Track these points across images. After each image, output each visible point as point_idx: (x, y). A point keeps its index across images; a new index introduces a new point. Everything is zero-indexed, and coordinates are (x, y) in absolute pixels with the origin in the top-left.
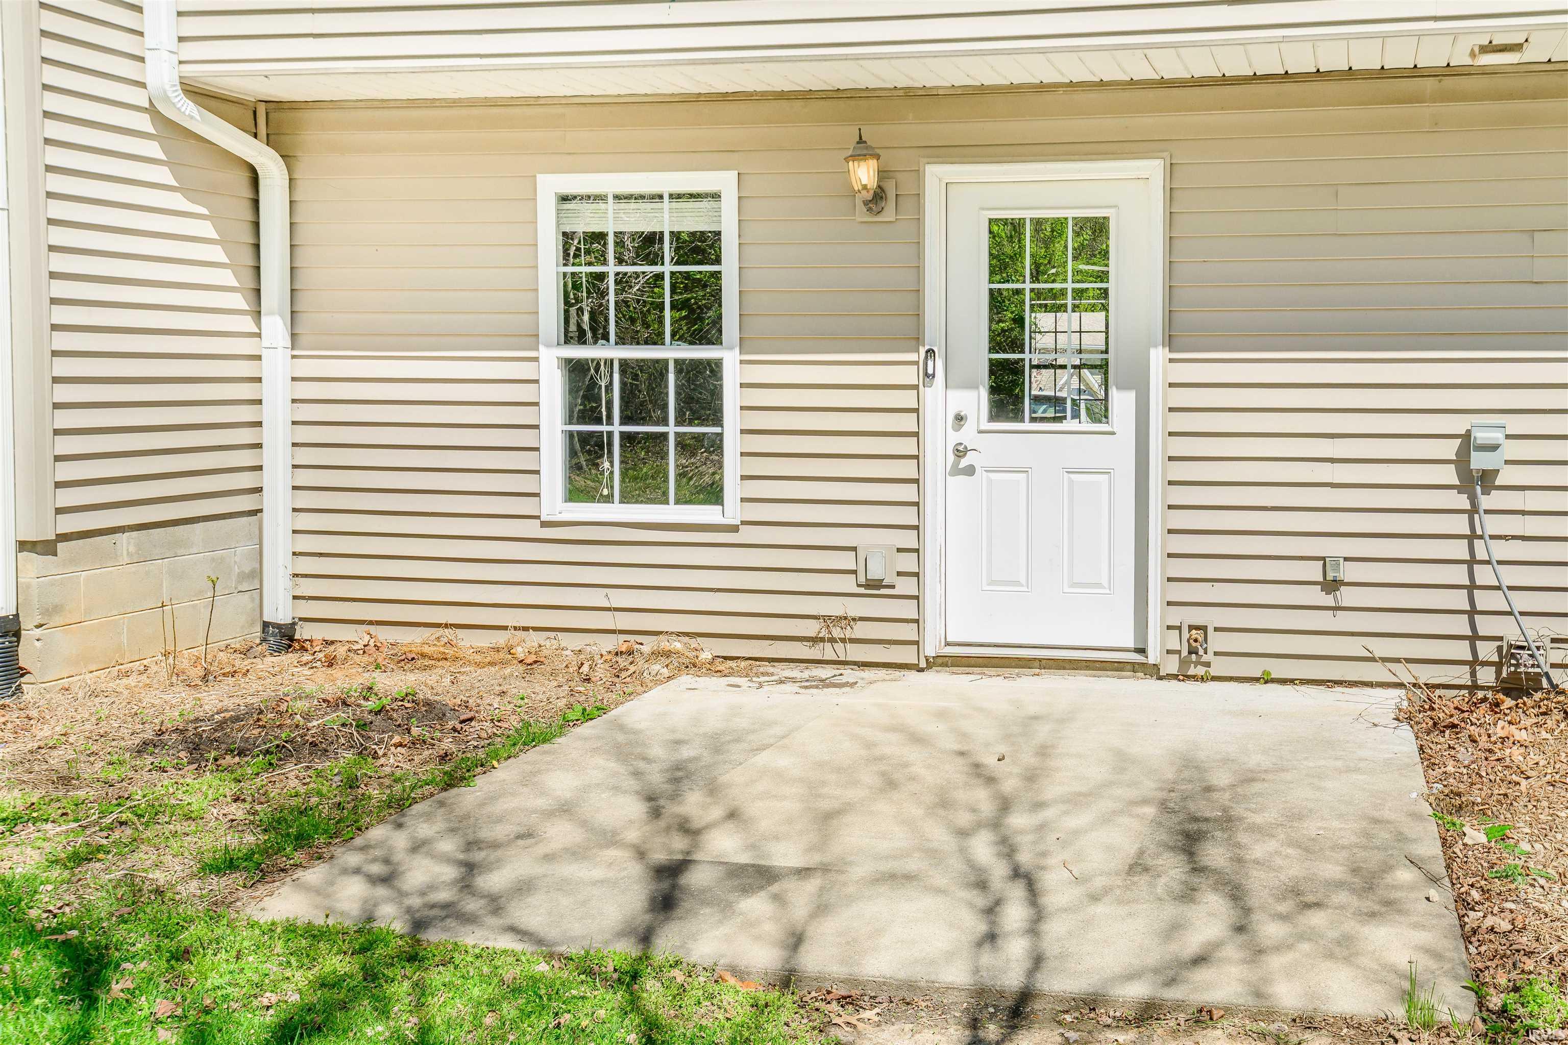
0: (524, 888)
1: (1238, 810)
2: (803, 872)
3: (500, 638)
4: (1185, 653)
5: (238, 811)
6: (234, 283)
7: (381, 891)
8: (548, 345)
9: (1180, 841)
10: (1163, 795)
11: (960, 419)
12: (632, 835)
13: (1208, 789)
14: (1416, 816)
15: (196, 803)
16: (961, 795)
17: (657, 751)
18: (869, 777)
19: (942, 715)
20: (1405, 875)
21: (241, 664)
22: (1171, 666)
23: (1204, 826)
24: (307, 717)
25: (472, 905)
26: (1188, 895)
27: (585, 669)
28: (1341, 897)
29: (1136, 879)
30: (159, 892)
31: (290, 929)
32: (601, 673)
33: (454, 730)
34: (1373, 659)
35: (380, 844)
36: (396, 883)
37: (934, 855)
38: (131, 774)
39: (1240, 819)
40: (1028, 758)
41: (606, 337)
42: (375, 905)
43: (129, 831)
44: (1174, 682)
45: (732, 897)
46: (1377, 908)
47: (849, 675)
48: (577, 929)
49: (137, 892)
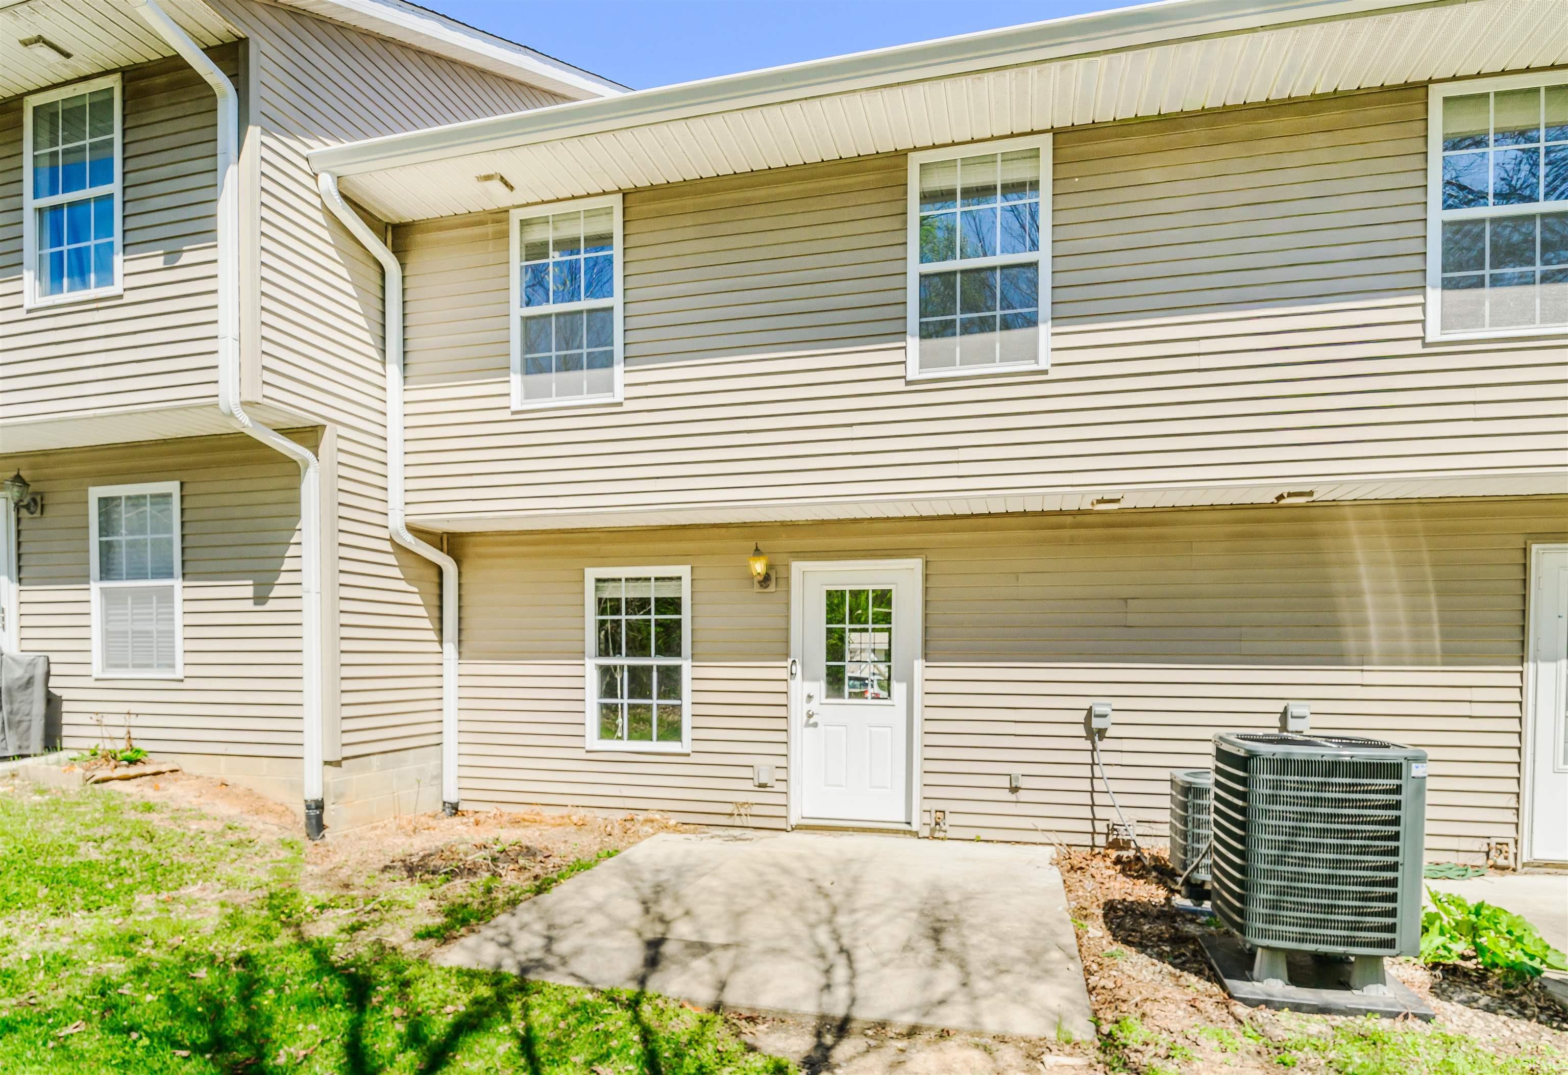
0: (578, 952)
1: (963, 916)
2: (726, 946)
3: (564, 811)
4: (933, 825)
5: (432, 905)
6: (431, 627)
7: (505, 951)
8: (590, 658)
9: (931, 933)
10: (921, 906)
11: (810, 697)
12: (635, 923)
13: (946, 903)
14: (1062, 921)
15: (409, 900)
16: (811, 904)
17: (647, 876)
18: (761, 893)
19: (800, 858)
20: (1056, 955)
21: (432, 823)
22: (926, 832)
23: (944, 925)
24: (466, 854)
25: (551, 960)
26: (935, 964)
27: (609, 829)
28: (1021, 967)
29: (906, 954)
30: (394, 949)
31: (460, 972)
32: (617, 831)
33: (541, 862)
34: (1036, 830)
35: (505, 924)
36: (513, 947)
37: (796, 938)
38: (378, 883)
39: (964, 921)
40: (847, 884)
41: (620, 653)
42: (502, 959)
43: (378, 914)
44: (927, 840)
45: (689, 959)
46: (1040, 974)
47: (749, 833)
48: (606, 975)
49: (383, 948)
